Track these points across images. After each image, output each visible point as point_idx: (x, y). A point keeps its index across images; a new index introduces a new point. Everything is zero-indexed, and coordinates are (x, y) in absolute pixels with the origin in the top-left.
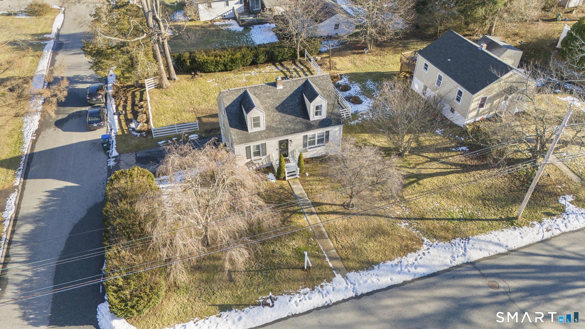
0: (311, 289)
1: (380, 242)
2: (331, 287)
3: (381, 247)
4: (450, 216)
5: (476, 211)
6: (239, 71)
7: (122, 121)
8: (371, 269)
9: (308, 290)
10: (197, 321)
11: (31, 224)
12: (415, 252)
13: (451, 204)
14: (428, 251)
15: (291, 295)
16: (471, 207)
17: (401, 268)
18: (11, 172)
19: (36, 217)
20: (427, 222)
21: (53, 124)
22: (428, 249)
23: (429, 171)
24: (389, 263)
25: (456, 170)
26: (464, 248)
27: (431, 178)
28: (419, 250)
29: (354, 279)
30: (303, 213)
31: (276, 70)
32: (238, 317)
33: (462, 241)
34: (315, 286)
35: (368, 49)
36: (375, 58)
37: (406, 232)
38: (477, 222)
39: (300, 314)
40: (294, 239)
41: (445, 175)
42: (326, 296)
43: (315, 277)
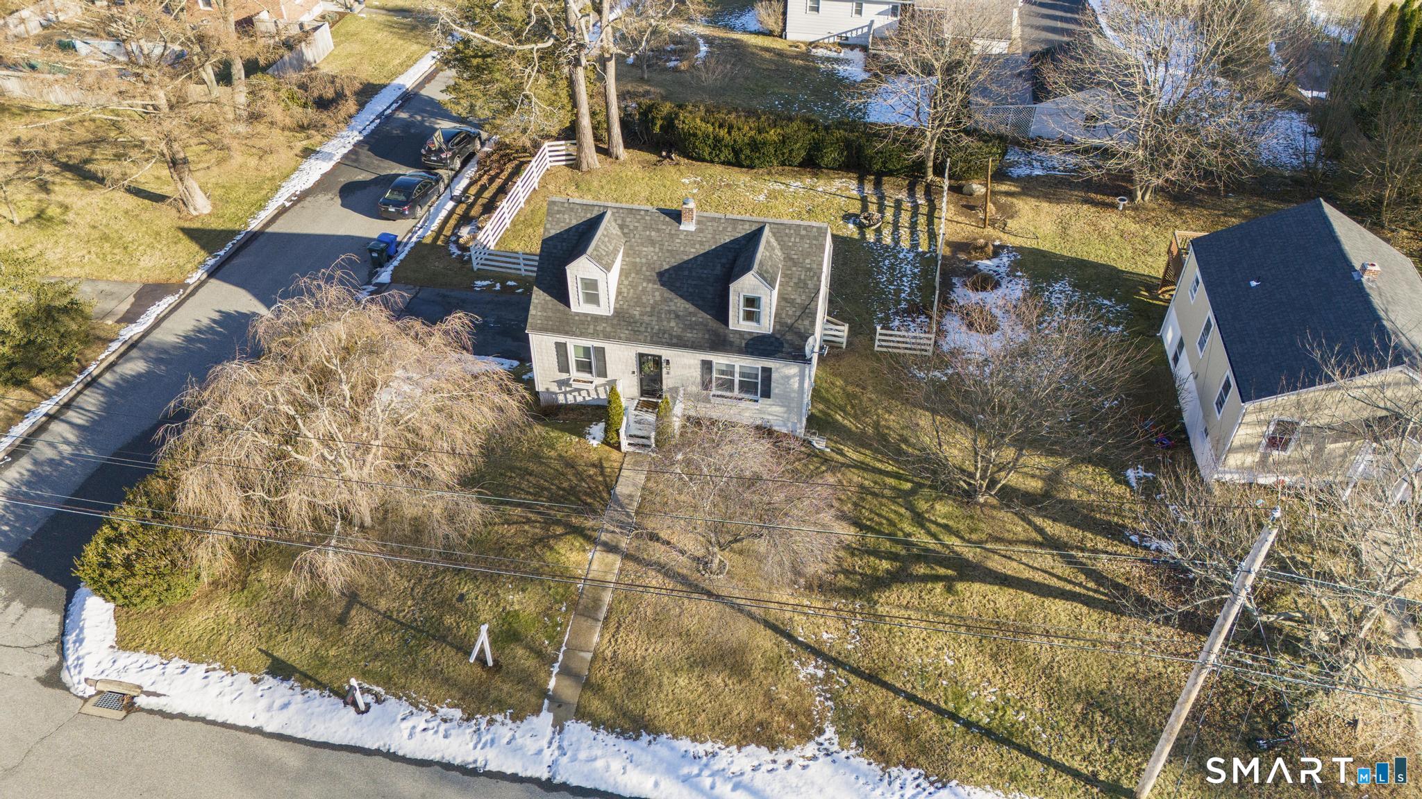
0: (465, 717)
1: (708, 685)
2: (510, 734)
3: (699, 696)
4: (951, 705)
5: (1043, 725)
6: (769, 173)
7: (455, 216)
8: (630, 738)
9: (457, 713)
10: (214, 669)
11: (147, 361)
12: (773, 747)
13: (990, 675)
14: (806, 763)
15: (417, 707)
16: (1039, 705)
17: (701, 770)
18: (202, 255)
19: (165, 351)
20: (879, 693)
21: (340, 186)
22: (815, 758)
23: (1011, 568)
24: (685, 744)
25: (1091, 593)
27: (996, 588)
28: (785, 750)
29: (574, 739)
30: (593, 541)
31: (855, 193)
32: (285, 700)
33: (921, 780)
34: (478, 712)
35: (1132, 199)
36: (1133, 227)
37: (798, 690)
38: (1015, 753)
39: (404, 759)
40: (523, 590)
41: (1043, 595)
42: (482, 748)
43: (494, 694)
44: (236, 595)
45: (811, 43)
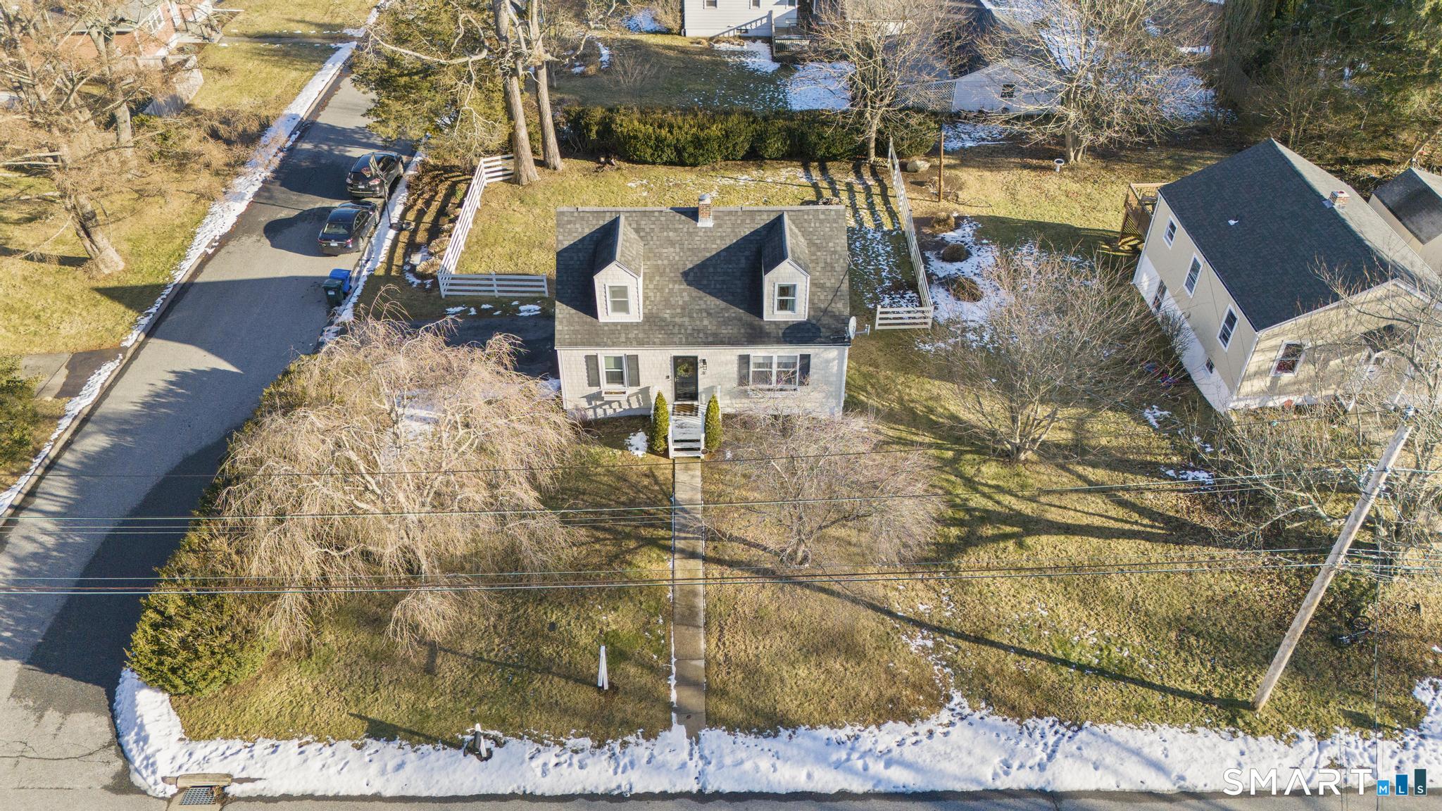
0: (596, 744)
1: (828, 671)
2: (647, 753)
3: (824, 684)
4: (1060, 652)
5: (1147, 657)
7: (401, 245)
8: (769, 735)
9: (587, 742)
10: (308, 743)
11: (108, 435)
12: (910, 721)
13: (1085, 619)
14: (946, 730)
15: (542, 743)
16: (1137, 640)
17: (849, 755)
18: (131, 315)
19: (126, 422)
20: (987, 652)
21: (262, 226)
22: (951, 724)
23: (1070, 518)
24: (824, 732)
25: (1149, 529)
26: (1050, 748)
27: (1062, 537)
28: (922, 721)
29: (714, 747)
30: (670, 550)
31: (804, 180)
32: (398, 761)
33: (1057, 727)
34: (608, 738)
35: (1067, 161)
36: (1075, 187)
37: (915, 663)
38: (1132, 686)
39: (543, 798)
40: (615, 609)
41: (1107, 538)
42: (623, 772)
43: (619, 716)
44: (304, 663)
45: (711, 39)
